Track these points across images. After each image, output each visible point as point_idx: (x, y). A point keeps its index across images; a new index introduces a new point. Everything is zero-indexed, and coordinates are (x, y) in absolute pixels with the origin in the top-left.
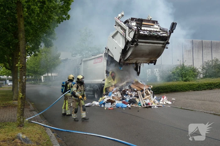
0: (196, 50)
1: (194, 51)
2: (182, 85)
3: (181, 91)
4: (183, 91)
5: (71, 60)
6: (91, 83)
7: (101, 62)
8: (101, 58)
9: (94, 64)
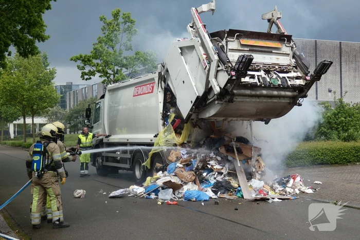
2: (339, 149)
3: (336, 163)
5: (81, 87)
6: (126, 141)
7: (150, 93)
8: (151, 84)
9: (134, 96)
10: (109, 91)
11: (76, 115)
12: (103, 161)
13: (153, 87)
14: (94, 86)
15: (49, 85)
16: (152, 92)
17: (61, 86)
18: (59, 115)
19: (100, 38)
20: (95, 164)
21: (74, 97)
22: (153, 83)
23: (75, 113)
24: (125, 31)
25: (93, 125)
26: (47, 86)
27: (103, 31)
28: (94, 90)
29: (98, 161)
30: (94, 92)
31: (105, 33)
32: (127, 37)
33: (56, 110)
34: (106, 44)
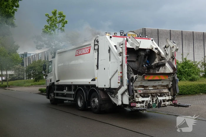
0: (186, 43)
1: (184, 44)
2: (191, 86)
3: (189, 94)
4: (192, 95)
5: (32, 55)
6: (71, 84)
7: (87, 53)
8: (88, 48)
9: (76, 56)
10: (58, 53)
11: (30, 69)
12: (54, 95)
13: (90, 50)
14: (39, 54)
15: (16, 53)
16: (89, 52)
17: (21, 54)
18: (20, 70)
19: (46, 26)
20: (49, 97)
21: (28, 60)
22: (89, 47)
23: (30, 68)
24: (60, 22)
25: (47, 74)
26: (14, 54)
27: (48, 22)
28: (39, 56)
29: (51, 95)
30: (39, 57)
31: (49, 23)
32: (62, 25)
33: (19, 67)
34: (50, 28)
